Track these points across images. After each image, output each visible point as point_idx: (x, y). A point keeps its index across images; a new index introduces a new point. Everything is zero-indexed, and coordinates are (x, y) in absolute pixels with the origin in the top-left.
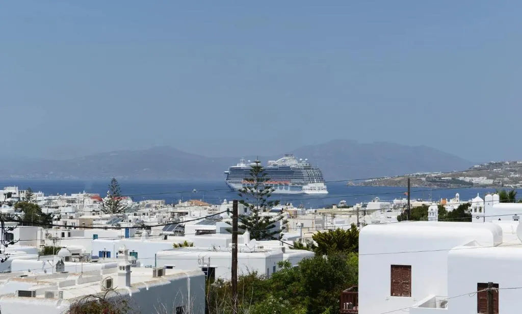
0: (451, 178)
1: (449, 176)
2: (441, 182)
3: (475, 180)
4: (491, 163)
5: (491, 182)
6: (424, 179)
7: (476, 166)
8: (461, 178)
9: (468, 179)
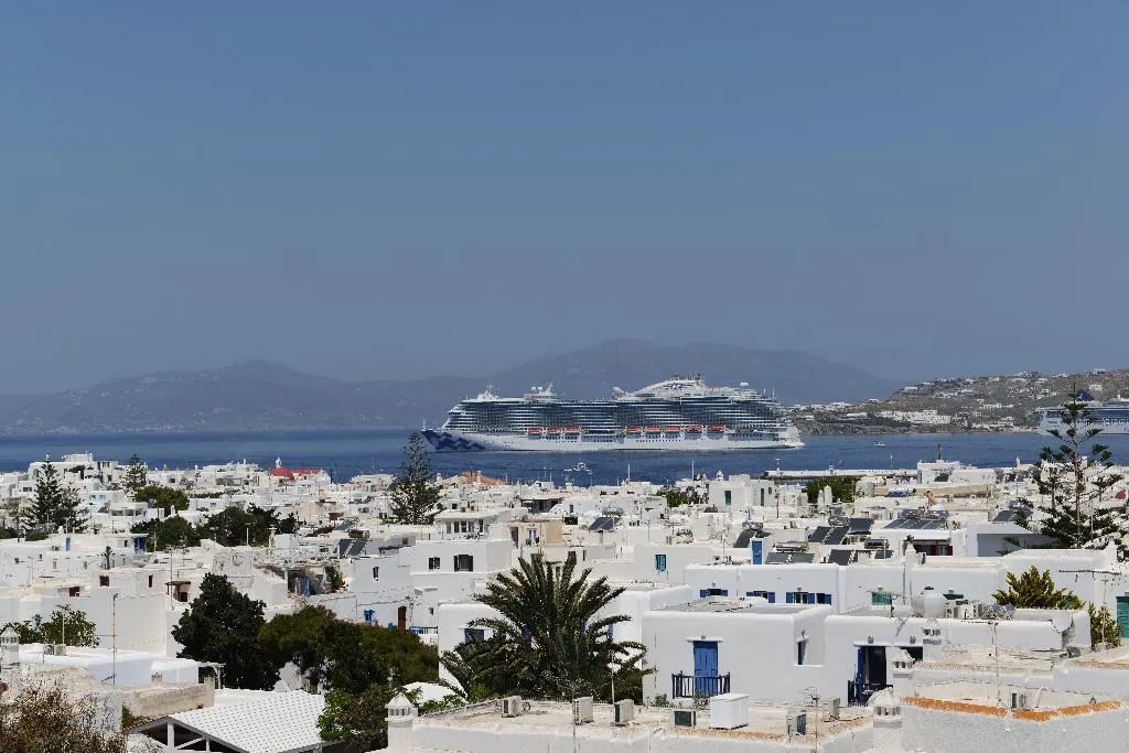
0: (864, 414)
1: (861, 411)
2: (847, 422)
3: (916, 417)
4: (936, 382)
5: (946, 419)
6: (810, 417)
7: (906, 389)
8: (885, 414)
9: (899, 416)
